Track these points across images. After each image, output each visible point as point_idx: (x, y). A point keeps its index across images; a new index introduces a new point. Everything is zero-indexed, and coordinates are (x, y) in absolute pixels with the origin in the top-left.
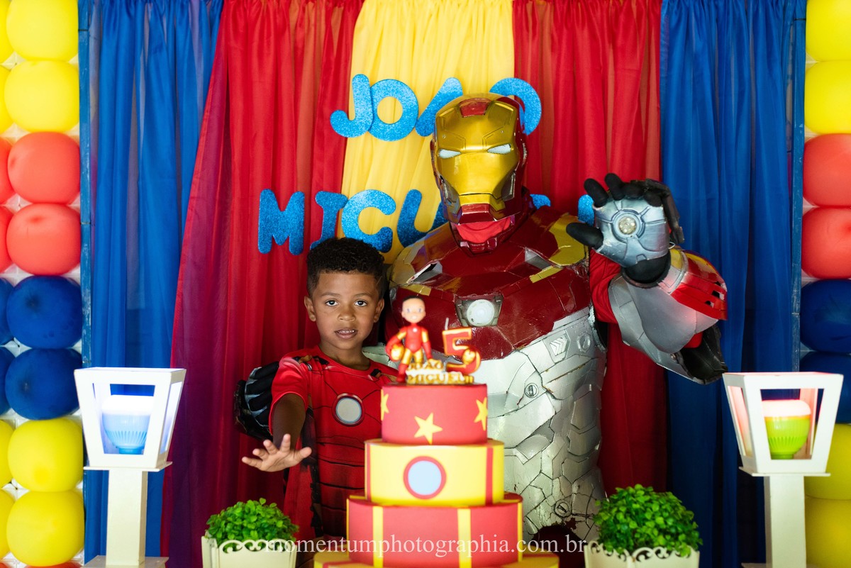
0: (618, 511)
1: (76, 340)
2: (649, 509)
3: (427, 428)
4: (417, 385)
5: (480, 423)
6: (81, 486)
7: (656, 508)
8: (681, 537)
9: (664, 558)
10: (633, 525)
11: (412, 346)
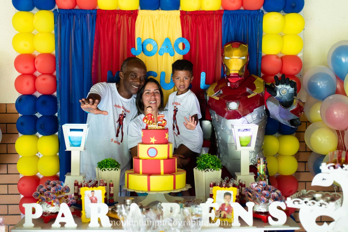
0: (202, 160)
1: (56, 113)
2: (209, 159)
3: (153, 140)
4: (150, 129)
5: (166, 138)
6: (58, 154)
7: (211, 159)
8: (217, 166)
9: (212, 171)
10: (205, 163)
11: (149, 119)
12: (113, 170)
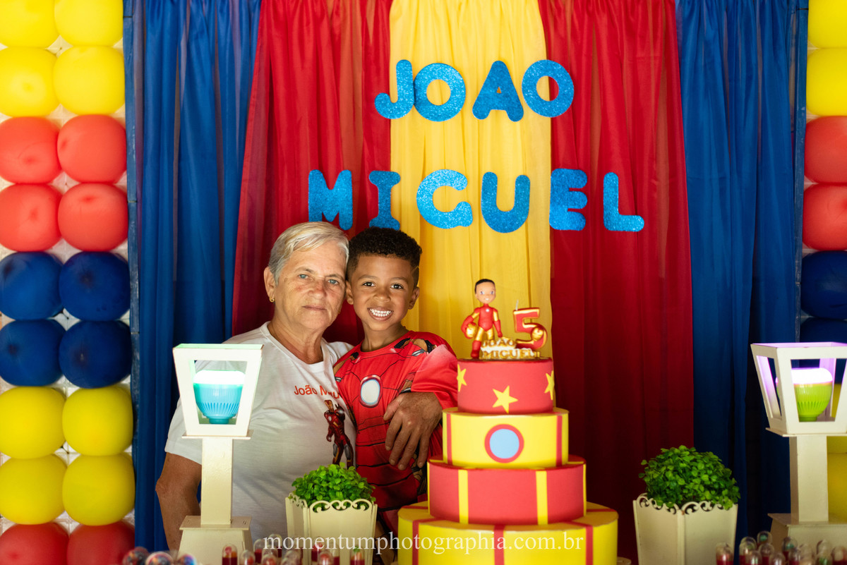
0: (668, 470)
2: (694, 468)
3: (504, 399)
4: (492, 360)
5: (549, 393)
7: (700, 466)
8: (725, 492)
9: (708, 510)
10: (681, 482)
11: (485, 325)
12: (351, 508)
